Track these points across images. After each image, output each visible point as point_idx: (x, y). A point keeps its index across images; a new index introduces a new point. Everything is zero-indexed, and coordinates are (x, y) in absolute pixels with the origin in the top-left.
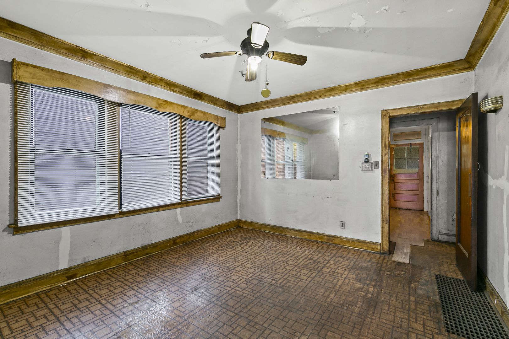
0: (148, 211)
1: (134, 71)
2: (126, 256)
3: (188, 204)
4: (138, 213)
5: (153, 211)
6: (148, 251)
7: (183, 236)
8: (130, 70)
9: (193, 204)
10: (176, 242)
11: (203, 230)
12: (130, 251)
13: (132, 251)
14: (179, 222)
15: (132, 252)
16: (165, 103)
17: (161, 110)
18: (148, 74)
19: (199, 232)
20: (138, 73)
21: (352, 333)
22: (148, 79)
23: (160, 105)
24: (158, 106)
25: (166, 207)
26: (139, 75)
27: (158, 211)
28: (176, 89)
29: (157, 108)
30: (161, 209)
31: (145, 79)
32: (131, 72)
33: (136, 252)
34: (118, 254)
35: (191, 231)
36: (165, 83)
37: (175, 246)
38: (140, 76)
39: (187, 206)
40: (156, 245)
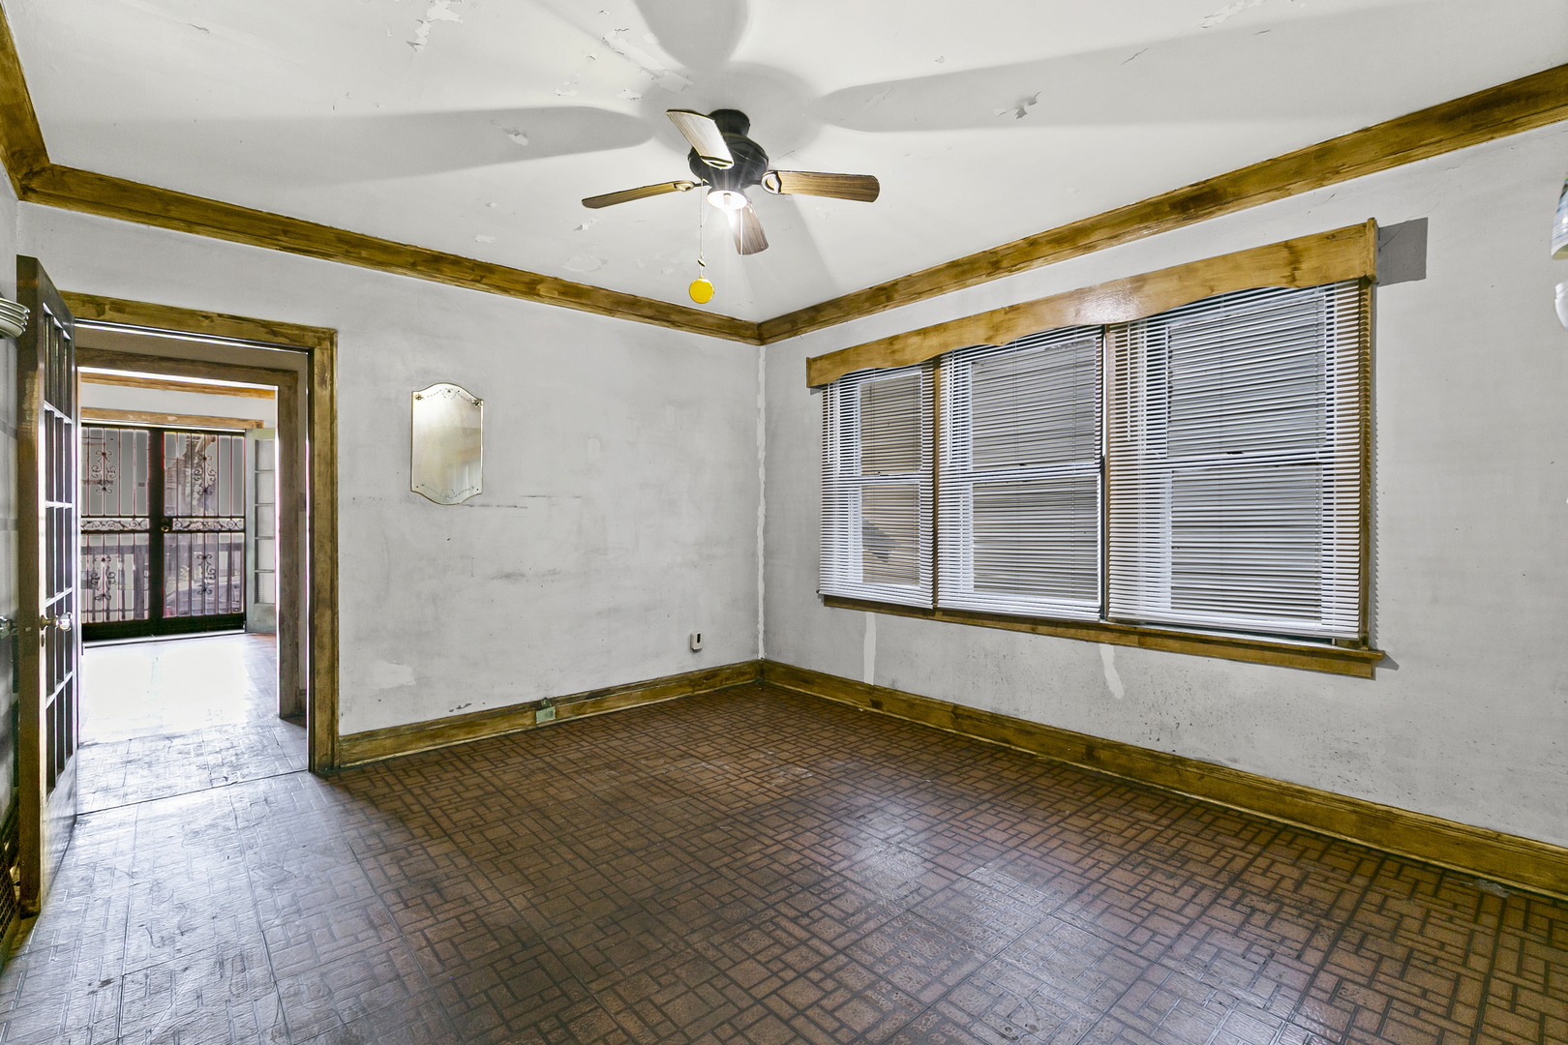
0: (1005, 624)
1: (966, 267)
2: (957, 718)
3: (1149, 640)
4: (980, 622)
5: (1018, 628)
6: (1008, 734)
7: (1128, 750)
8: (960, 269)
9: (1171, 643)
10: (1096, 754)
11: (1238, 775)
12: (965, 710)
13: (970, 711)
14: (1111, 694)
15: (969, 714)
16: (1010, 316)
17: (1001, 340)
18: (993, 252)
19: (1212, 770)
20: (977, 265)
21: (455, 985)
22: (1005, 264)
23: (996, 329)
24: (991, 333)
25: (1057, 626)
26: (981, 268)
27: (1034, 631)
28: (1094, 237)
29: (989, 339)
30: (1041, 628)
31: (999, 268)
32: (964, 273)
33: (978, 720)
34: (942, 703)
35: (1169, 750)
36: (1050, 242)
37: (1091, 765)
38: (986, 268)
39: (1141, 645)
40: (1029, 729)
